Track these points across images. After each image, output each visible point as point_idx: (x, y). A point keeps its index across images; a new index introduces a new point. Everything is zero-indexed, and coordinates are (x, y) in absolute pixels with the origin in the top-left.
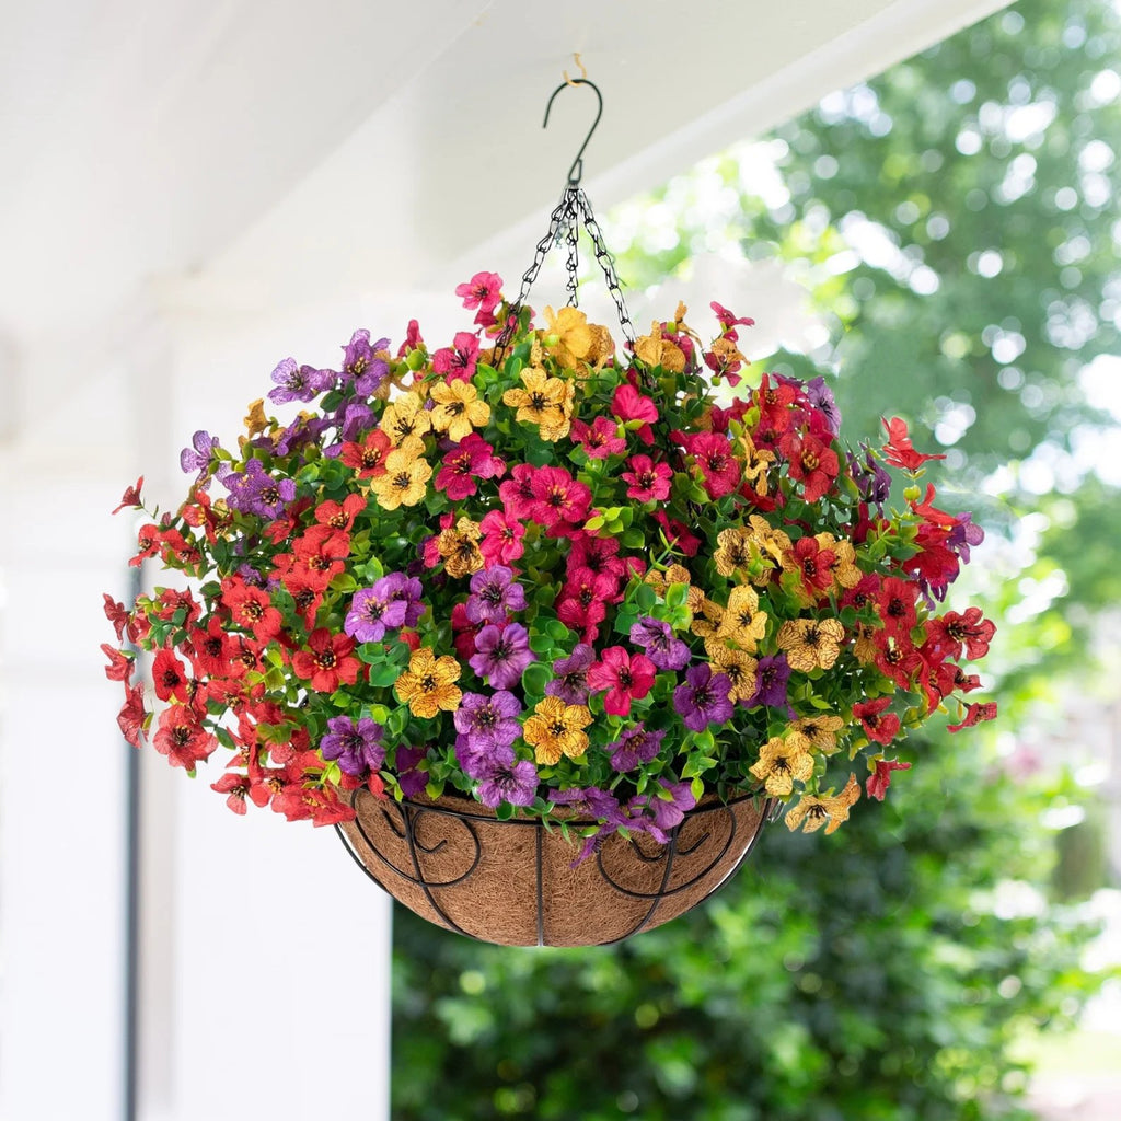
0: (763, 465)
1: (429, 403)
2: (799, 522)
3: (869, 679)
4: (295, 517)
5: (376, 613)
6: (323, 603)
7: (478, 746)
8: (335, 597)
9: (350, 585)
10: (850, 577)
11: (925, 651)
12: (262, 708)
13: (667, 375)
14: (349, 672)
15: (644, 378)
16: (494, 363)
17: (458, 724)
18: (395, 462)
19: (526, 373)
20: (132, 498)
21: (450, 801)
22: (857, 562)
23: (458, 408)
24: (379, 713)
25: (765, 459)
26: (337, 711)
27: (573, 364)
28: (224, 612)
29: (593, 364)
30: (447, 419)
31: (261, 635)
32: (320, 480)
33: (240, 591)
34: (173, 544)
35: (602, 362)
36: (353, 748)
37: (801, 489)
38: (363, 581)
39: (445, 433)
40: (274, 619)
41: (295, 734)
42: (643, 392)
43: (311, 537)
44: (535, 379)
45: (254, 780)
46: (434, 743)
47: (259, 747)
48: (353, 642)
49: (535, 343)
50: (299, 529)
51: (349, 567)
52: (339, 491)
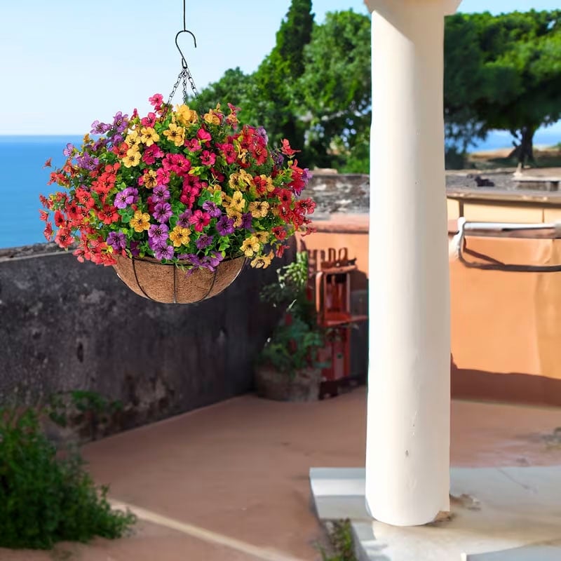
0: (244, 154)
1: (140, 135)
2: (255, 171)
3: (277, 220)
4: (99, 170)
5: (124, 200)
6: (107, 196)
7: (155, 241)
8: (111, 195)
9: (116, 191)
10: (271, 188)
11: (294, 211)
12: (88, 229)
13: (214, 126)
14: (115, 218)
15: (207, 127)
16: (160, 122)
17: (149, 234)
18: (130, 153)
19: (170, 125)
20: (49, 164)
21: (146, 258)
22: (273, 184)
23: (149, 136)
24: (125, 231)
25: (245, 152)
26: (112, 230)
27: (185, 122)
28: (77, 199)
29: (191, 122)
30: (146, 139)
31: (88, 207)
32: (106, 158)
33: (82, 193)
34: (61, 178)
35: (194, 122)
36: (117, 242)
37: (256, 161)
38: (120, 190)
39: (145, 144)
40: (92, 202)
41: (99, 237)
42: (207, 131)
43: (104, 176)
44: (173, 127)
45: (86, 251)
46: (142, 240)
47: (87, 241)
48: (117, 209)
49: (173, 115)
50: (100, 174)
51: (115, 185)
52: (112, 162)
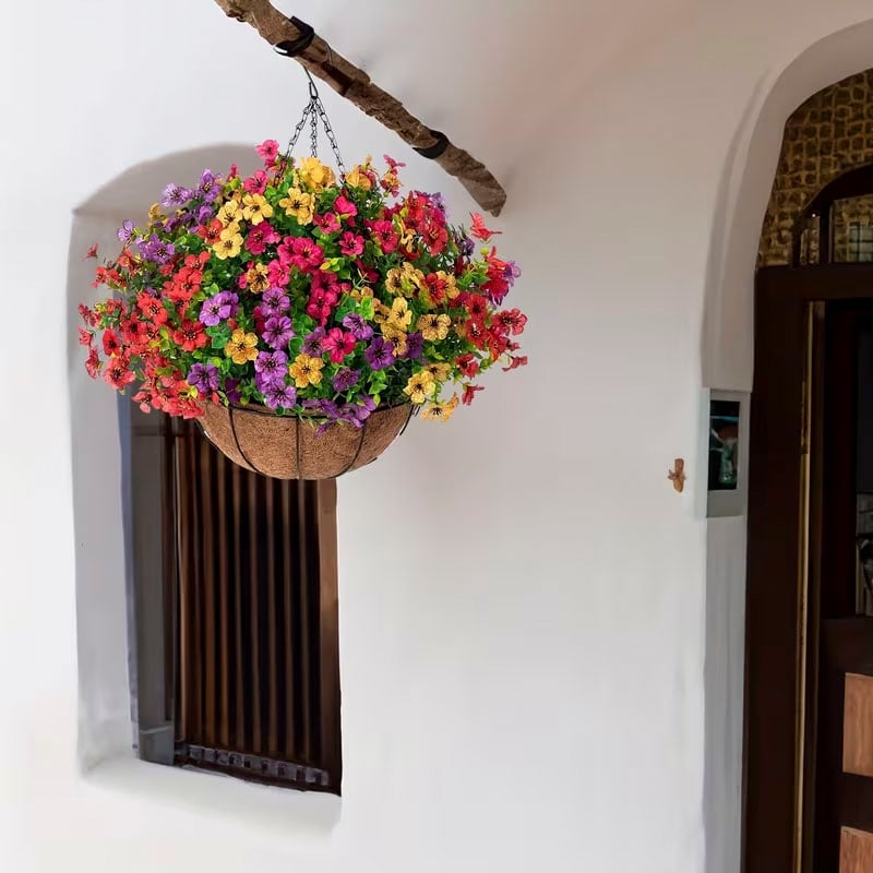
0: (410, 237)
1: (242, 206)
2: (428, 266)
3: (463, 344)
4: (174, 263)
5: (215, 311)
6: (188, 306)
7: (266, 379)
8: (195, 303)
9: (202, 297)
10: (454, 293)
11: (491, 330)
12: (158, 359)
13: (362, 191)
14: (201, 341)
15: (350, 193)
16: (275, 186)
17: (256, 367)
18: (225, 235)
19: (290, 191)
20: (93, 254)
21: (252, 406)
22: (457, 286)
23: (257, 208)
24: (216, 362)
25: (411, 233)
26: (196, 361)
27: (314, 186)
28: (139, 311)
29: (324, 186)
30: (251, 213)
31: (157, 323)
32: (187, 244)
33: (147, 300)
34: (113, 277)
35: (329, 185)
36: (204, 379)
37: (429, 249)
38: (209, 295)
39: (250, 220)
40: (164, 314)
41: (175, 372)
42: (350, 200)
43: (182, 273)
44: (295, 193)
45: (154, 396)
46: (244, 377)
47: (156, 379)
48: (204, 326)
49: (295, 175)
50: (176, 270)
51: (202, 287)
52: (197, 250)
